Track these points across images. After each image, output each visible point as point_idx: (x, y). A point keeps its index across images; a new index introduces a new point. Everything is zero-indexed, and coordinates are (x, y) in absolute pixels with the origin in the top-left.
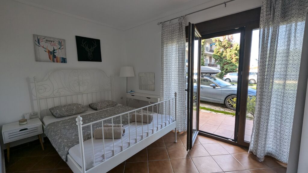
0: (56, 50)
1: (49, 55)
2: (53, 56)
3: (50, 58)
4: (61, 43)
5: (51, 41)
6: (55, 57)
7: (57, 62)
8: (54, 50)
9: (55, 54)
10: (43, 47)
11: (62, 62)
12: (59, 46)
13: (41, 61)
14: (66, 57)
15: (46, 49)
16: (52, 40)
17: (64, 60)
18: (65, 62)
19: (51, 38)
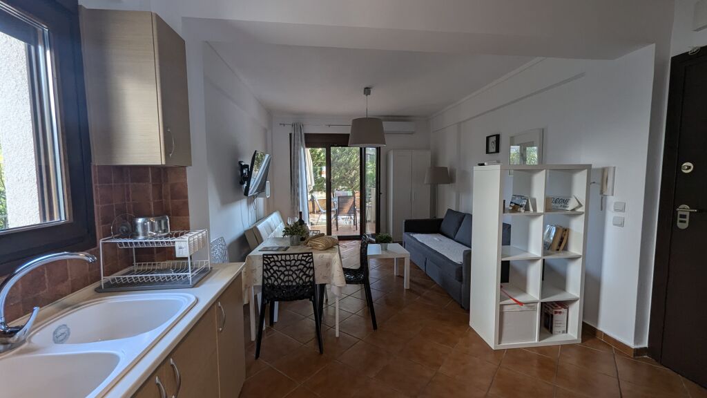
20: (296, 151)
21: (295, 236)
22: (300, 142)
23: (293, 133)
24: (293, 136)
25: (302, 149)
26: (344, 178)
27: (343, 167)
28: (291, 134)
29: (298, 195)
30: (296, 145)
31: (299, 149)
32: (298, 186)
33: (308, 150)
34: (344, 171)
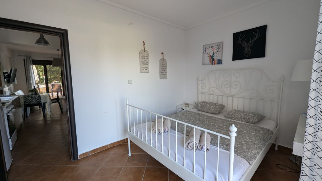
0: (215, 53)
1: (210, 59)
2: (212, 60)
3: (210, 62)
4: (219, 46)
5: (213, 47)
6: (213, 60)
7: (214, 64)
8: (214, 54)
9: (214, 57)
10: (207, 53)
11: (218, 64)
12: (218, 49)
13: (206, 65)
14: (222, 58)
15: (208, 54)
16: (213, 45)
17: (220, 62)
18: (220, 64)
19: (212, 44)
20: (28, 66)
21: (33, 92)
22: (30, 63)
23: (25, 59)
24: (25, 60)
25: (31, 66)
26: (56, 77)
27: (55, 72)
28: (24, 60)
29: (31, 84)
30: (28, 65)
31: (29, 66)
32: (30, 80)
33: (34, 66)
34: (56, 74)
